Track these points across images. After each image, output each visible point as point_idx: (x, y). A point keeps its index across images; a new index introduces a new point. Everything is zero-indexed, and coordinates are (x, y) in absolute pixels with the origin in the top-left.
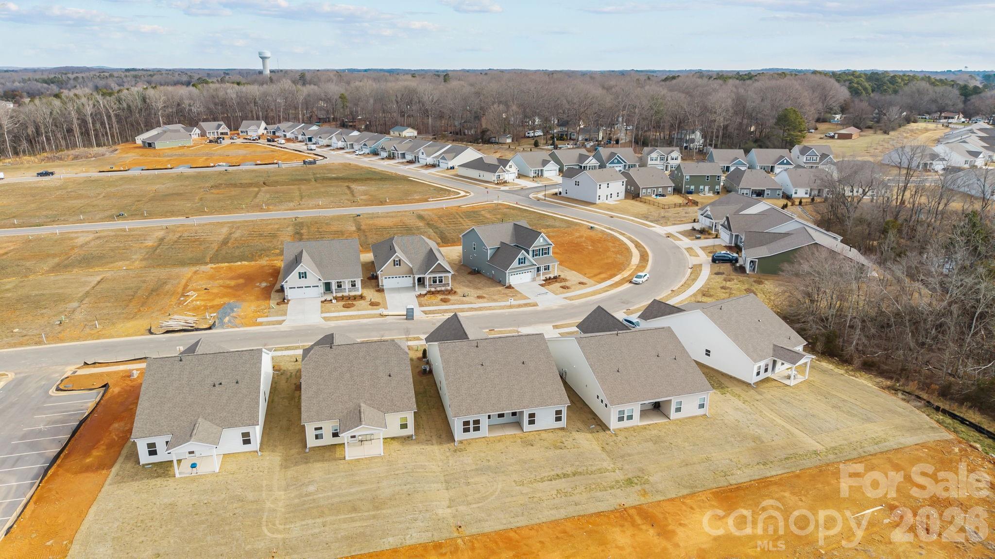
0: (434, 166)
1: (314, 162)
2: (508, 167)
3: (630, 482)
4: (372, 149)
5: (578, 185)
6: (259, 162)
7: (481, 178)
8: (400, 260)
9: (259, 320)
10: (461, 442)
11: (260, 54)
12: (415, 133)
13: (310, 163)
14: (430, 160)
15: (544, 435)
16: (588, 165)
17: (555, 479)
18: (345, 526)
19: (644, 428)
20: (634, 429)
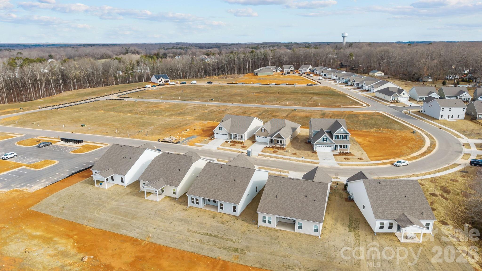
0: (368, 91)
1: (312, 85)
2: (402, 94)
3: (236, 250)
4: (346, 80)
5: (431, 107)
6: (287, 84)
7: (385, 99)
8: (264, 129)
9: (196, 144)
10: (190, 207)
11: (342, 34)
12: (383, 74)
13: (310, 85)
14: (367, 88)
15: (225, 216)
16: (463, 97)
17: (204, 235)
18: (117, 220)
19: (277, 231)
20: (270, 229)
